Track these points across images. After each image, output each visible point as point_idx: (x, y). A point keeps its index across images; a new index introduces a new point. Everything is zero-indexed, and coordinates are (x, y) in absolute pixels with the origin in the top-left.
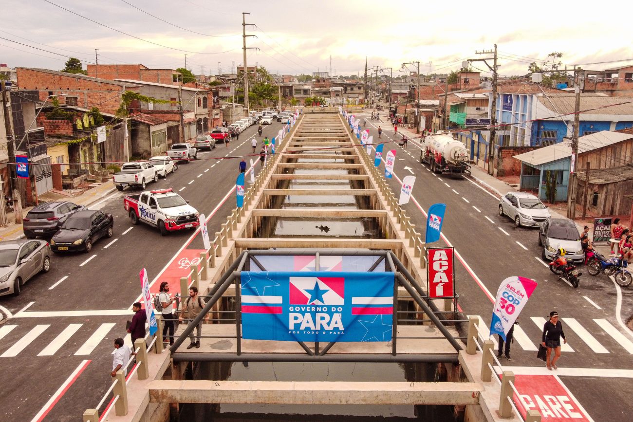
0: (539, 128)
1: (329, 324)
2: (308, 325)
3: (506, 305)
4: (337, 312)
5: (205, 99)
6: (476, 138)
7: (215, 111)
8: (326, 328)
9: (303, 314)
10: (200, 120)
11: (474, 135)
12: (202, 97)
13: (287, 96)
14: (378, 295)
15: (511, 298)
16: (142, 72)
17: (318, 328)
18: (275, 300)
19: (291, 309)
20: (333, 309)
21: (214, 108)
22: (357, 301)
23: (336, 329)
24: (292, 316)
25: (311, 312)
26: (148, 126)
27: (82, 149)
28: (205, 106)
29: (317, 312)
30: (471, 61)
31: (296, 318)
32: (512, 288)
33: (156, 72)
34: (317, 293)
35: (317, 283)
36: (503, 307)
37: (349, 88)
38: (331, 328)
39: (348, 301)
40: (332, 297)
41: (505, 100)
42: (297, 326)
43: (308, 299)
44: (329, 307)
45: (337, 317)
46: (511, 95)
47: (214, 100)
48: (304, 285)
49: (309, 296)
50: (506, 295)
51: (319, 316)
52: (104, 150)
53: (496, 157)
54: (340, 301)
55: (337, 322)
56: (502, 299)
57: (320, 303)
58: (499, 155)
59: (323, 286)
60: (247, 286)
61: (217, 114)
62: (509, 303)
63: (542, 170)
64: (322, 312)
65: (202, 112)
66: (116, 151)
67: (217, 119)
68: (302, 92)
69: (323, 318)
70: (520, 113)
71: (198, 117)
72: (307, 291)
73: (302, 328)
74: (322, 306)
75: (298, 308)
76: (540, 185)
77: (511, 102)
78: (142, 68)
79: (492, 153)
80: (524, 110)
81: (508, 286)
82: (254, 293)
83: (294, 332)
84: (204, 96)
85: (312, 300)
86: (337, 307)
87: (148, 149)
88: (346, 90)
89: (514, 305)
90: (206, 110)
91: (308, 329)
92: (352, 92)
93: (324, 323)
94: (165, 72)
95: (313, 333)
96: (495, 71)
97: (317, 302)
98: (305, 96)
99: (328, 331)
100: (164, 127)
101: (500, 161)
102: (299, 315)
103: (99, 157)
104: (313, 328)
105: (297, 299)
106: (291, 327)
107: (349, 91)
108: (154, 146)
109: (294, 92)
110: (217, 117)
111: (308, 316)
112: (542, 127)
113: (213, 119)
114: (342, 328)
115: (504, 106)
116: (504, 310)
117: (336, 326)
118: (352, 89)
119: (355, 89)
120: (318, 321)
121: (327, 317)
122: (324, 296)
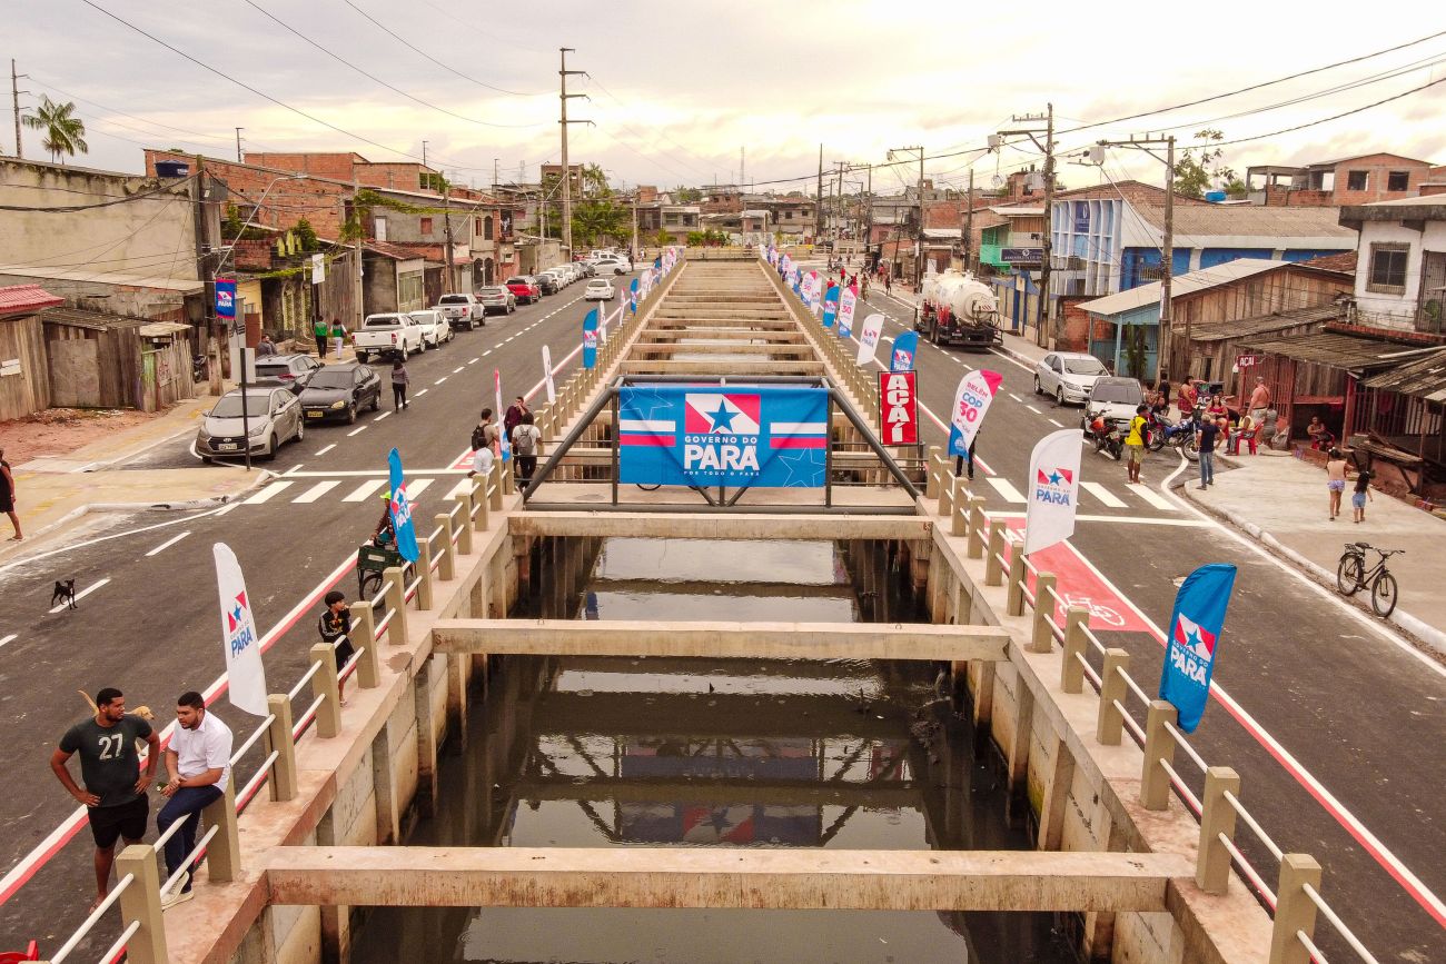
0: (1135, 261)
1: (738, 461)
2: (709, 463)
3: (967, 410)
4: (749, 444)
5: (488, 220)
6: (1021, 287)
7: (505, 250)
8: (735, 466)
9: (704, 446)
10: (478, 263)
11: (1018, 279)
12: (483, 216)
13: (649, 229)
14: (806, 419)
15: (972, 401)
16: (357, 169)
17: (725, 467)
18: (666, 426)
19: (687, 439)
20: (745, 440)
21: (503, 241)
22: (778, 428)
23: (749, 469)
24: (688, 449)
25: (715, 445)
26: (393, 261)
27: (285, 293)
28: (488, 236)
29: (722, 443)
30: (1006, 134)
31: (694, 452)
32: (973, 387)
33: (385, 168)
34: (723, 418)
35: (723, 404)
36: (963, 414)
37: (782, 213)
38: (741, 467)
39: (765, 429)
40: (743, 424)
41: (1079, 215)
42: (695, 464)
43: (710, 425)
44: (739, 437)
45: (750, 451)
46: (1087, 203)
47: (503, 227)
48: (704, 404)
49: (712, 421)
50: (967, 397)
51: (725, 449)
52: (317, 301)
53: (1053, 315)
54: (754, 428)
55: (750, 459)
56: (962, 403)
57: (728, 432)
58: (1058, 312)
59: (731, 407)
60: (628, 406)
61: (509, 256)
62: (970, 406)
63: (1120, 323)
64: (729, 443)
65: (484, 247)
66: (336, 308)
67: (510, 264)
68: (681, 219)
69: (730, 453)
70: (1102, 235)
71: (476, 256)
72: (711, 414)
73: (702, 467)
74: (730, 436)
75: (696, 439)
76: (1118, 351)
77: (1088, 217)
78: (357, 161)
79: (1045, 308)
80: (1109, 230)
81: (969, 385)
82: (637, 417)
83: (691, 473)
84: (487, 214)
85: (715, 428)
86: (749, 436)
87: (392, 305)
88: (775, 217)
89: (976, 409)
90: (490, 244)
91: (710, 468)
92: (789, 221)
93: (732, 459)
94: (403, 168)
95: (716, 474)
96: (1049, 152)
97: (722, 430)
98: (686, 229)
99: (737, 472)
100: (419, 266)
101: (1060, 323)
102: (698, 449)
103: (309, 314)
104: (717, 467)
105: (695, 424)
106: (688, 465)
107: (782, 219)
108: (402, 301)
109: (663, 219)
110: (508, 260)
111: (710, 449)
112: (1142, 260)
113: (502, 264)
114: (756, 467)
115: (1076, 225)
116: (965, 417)
117: (749, 464)
118: (789, 216)
119: (796, 216)
120: (725, 457)
121: (736, 450)
122: (732, 422)
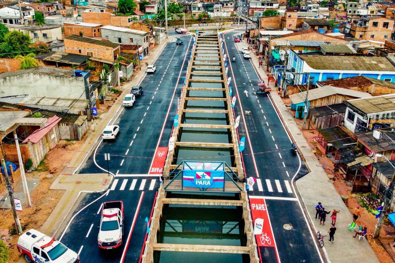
8: (206, 184)
9: (200, 181)
10: (145, 50)
12: (145, 37)
13: (188, 11)
14: (220, 176)
16: (112, 17)
18: (193, 177)
20: (208, 180)
21: (150, 37)
22: (214, 178)
23: (208, 185)
24: (197, 181)
26: (126, 66)
27: (103, 87)
29: (203, 180)
33: (119, 17)
34: (203, 176)
35: (203, 173)
38: (207, 184)
39: (211, 178)
40: (207, 177)
45: (209, 182)
48: (200, 174)
49: (201, 177)
51: (204, 182)
54: (209, 178)
59: (205, 174)
63: (297, 105)
66: (113, 81)
68: (197, 9)
69: (205, 182)
70: (299, 66)
73: (199, 184)
74: (205, 179)
75: (198, 180)
76: (296, 112)
77: (297, 59)
82: (187, 175)
87: (126, 77)
90: (147, 43)
91: (201, 184)
93: (205, 183)
97: (203, 178)
102: (199, 181)
105: (198, 177)
106: (196, 184)
107: (225, 6)
108: (128, 75)
109: (192, 9)
111: (201, 182)
114: (210, 184)
119: (229, 5)
120: (204, 183)
121: (206, 182)
122: (205, 177)
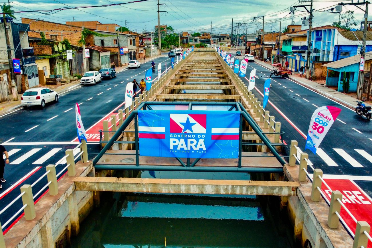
0: (338, 50)
1: (196, 146)
2: (182, 147)
4: (201, 138)
5: (134, 40)
6: (298, 59)
7: (140, 49)
8: (194, 148)
9: (179, 139)
10: (131, 52)
11: (297, 56)
12: (132, 39)
13: (185, 43)
14: (229, 126)
16: (98, 25)
17: (189, 149)
18: (161, 130)
20: (199, 136)
21: (140, 47)
23: (201, 150)
25: (184, 138)
26: (99, 52)
27: (58, 63)
28: (134, 45)
30: (296, 7)
31: (174, 142)
33: (106, 25)
34: (188, 125)
35: (188, 119)
37: (222, 39)
38: (198, 149)
39: (209, 131)
40: (198, 128)
41: (317, 35)
42: (175, 147)
43: (182, 129)
44: (196, 135)
45: (201, 141)
46: (321, 31)
47: (140, 42)
48: (179, 119)
49: (183, 127)
51: (189, 140)
52: (71, 65)
53: (310, 68)
54: (203, 130)
55: (202, 145)
57: (191, 132)
58: (312, 67)
59: (192, 120)
60: (142, 120)
61: (142, 51)
63: (341, 71)
64: (191, 138)
65: (133, 48)
66: (79, 67)
67: (142, 53)
68: (194, 41)
69: (192, 142)
70: (327, 41)
71: (130, 51)
72: (181, 123)
73: (179, 148)
74: (191, 134)
75: (175, 135)
76: (339, 81)
77: (321, 35)
78: (98, 23)
79: (308, 66)
80: (329, 39)
82: (146, 125)
83: (173, 151)
84: (133, 38)
85: (185, 130)
86: (201, 134)
87: (99, 66)
88: (220, 40)
90: (135, 47)
91: (182, 149)
92: (223, 41)
93: (193, 145)
95: (186, 152)
97: (188, 131)
98: (195, 43)
99: (196, 151)
100: (108, 54)
101: (313, 71)
102: (176, 140)
103: (69, 69)
104: (185, 149)
106: (171, 148)
108: (102, 64)
109: (189, 40)
111: (182, 141)
112: (341, 49)
113: (140, 53)
114: (205, 149)
115: (316, 38)
117: (201, 147)
119: (226, 39)
120: (189, 144)
121: (195, 141)
122: (193, 127)
